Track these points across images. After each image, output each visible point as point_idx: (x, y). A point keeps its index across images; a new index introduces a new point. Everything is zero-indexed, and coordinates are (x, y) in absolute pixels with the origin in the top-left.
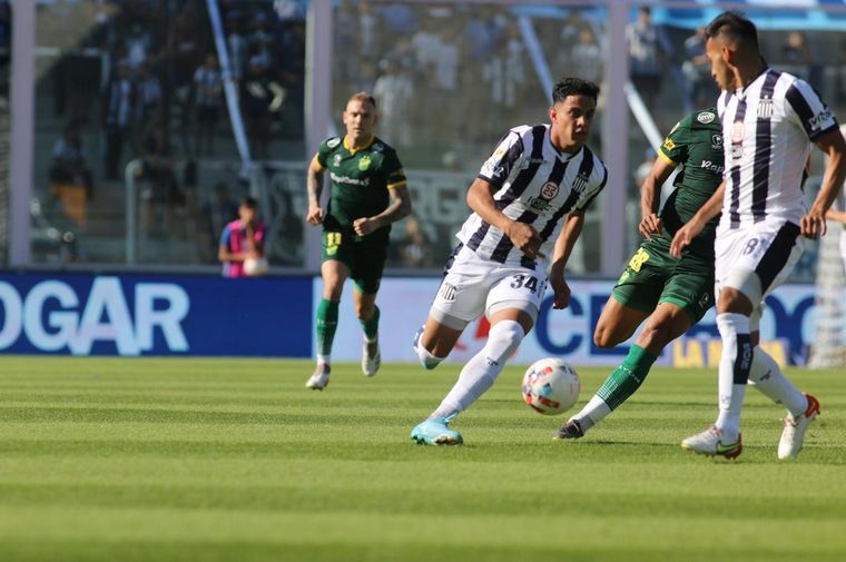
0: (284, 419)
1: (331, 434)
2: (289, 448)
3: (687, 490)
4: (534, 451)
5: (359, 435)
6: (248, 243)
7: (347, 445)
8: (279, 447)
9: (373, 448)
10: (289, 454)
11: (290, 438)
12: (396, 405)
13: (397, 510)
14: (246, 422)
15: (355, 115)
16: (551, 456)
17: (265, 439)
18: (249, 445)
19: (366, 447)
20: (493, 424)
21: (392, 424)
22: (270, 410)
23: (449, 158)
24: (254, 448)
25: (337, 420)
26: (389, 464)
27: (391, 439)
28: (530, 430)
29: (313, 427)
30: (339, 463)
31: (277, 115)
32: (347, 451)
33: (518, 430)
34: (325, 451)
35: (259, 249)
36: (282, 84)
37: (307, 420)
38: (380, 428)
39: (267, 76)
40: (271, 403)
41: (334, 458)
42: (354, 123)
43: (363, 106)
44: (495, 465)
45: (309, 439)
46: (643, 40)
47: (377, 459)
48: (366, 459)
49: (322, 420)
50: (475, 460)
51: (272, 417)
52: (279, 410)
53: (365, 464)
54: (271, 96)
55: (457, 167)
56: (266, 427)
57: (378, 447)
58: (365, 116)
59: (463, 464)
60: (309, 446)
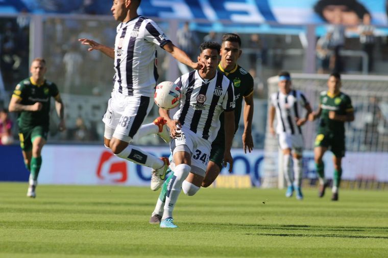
0: (21, 211)
1: (43, 217)
2: (23, 224)
3: (206, 243)
4: (136, 225)
5: (55, 218)
6: (4, 129)
7: (49, 222)
8: (19, 223)
9: (62, 224)
10: (23, 226)
11: (24, 219)
12: (72, 204)
13: (73, 253)
14: (3, 212)
15: (36, 68)
16: (144, 228)
17: (11, 219)
18: (5, 222)
19: (58, 223)
20: (117, 213)
21: (70, 213)
22: (14, 206)
23: (96, 90)
24: (6, 224)
25: (45, 211)
26: (69, 231)
27: (70, 220)
28: (134, 216)
29: (34, 214)
30: (47, 231)
31: (17, 71)
32: (49, 225)
33: (129, 216)
34: (40, 225)
35: (9, 132)
36: (19, 56)
37: (31, 211)
38: (65, 215)
39: (12, 53)
40: (15, 203)
41: (44, 228)
42: (35, 72)
43: (40, 64)
44: (118, 232)
45: (32, 219)
46: (186, 37)
47: (63, 229)
48: (59, 229)
49: (38, 211)
50: (109, 230)
51: (15, 210)
52: (18, 206)
53: (58, 231)
54: (13, 62)
55: (100, 95)
56: (12, 214)
57: (64, 223)
58: (41, 68)
59: (104, 232)
60: (32, 223)
